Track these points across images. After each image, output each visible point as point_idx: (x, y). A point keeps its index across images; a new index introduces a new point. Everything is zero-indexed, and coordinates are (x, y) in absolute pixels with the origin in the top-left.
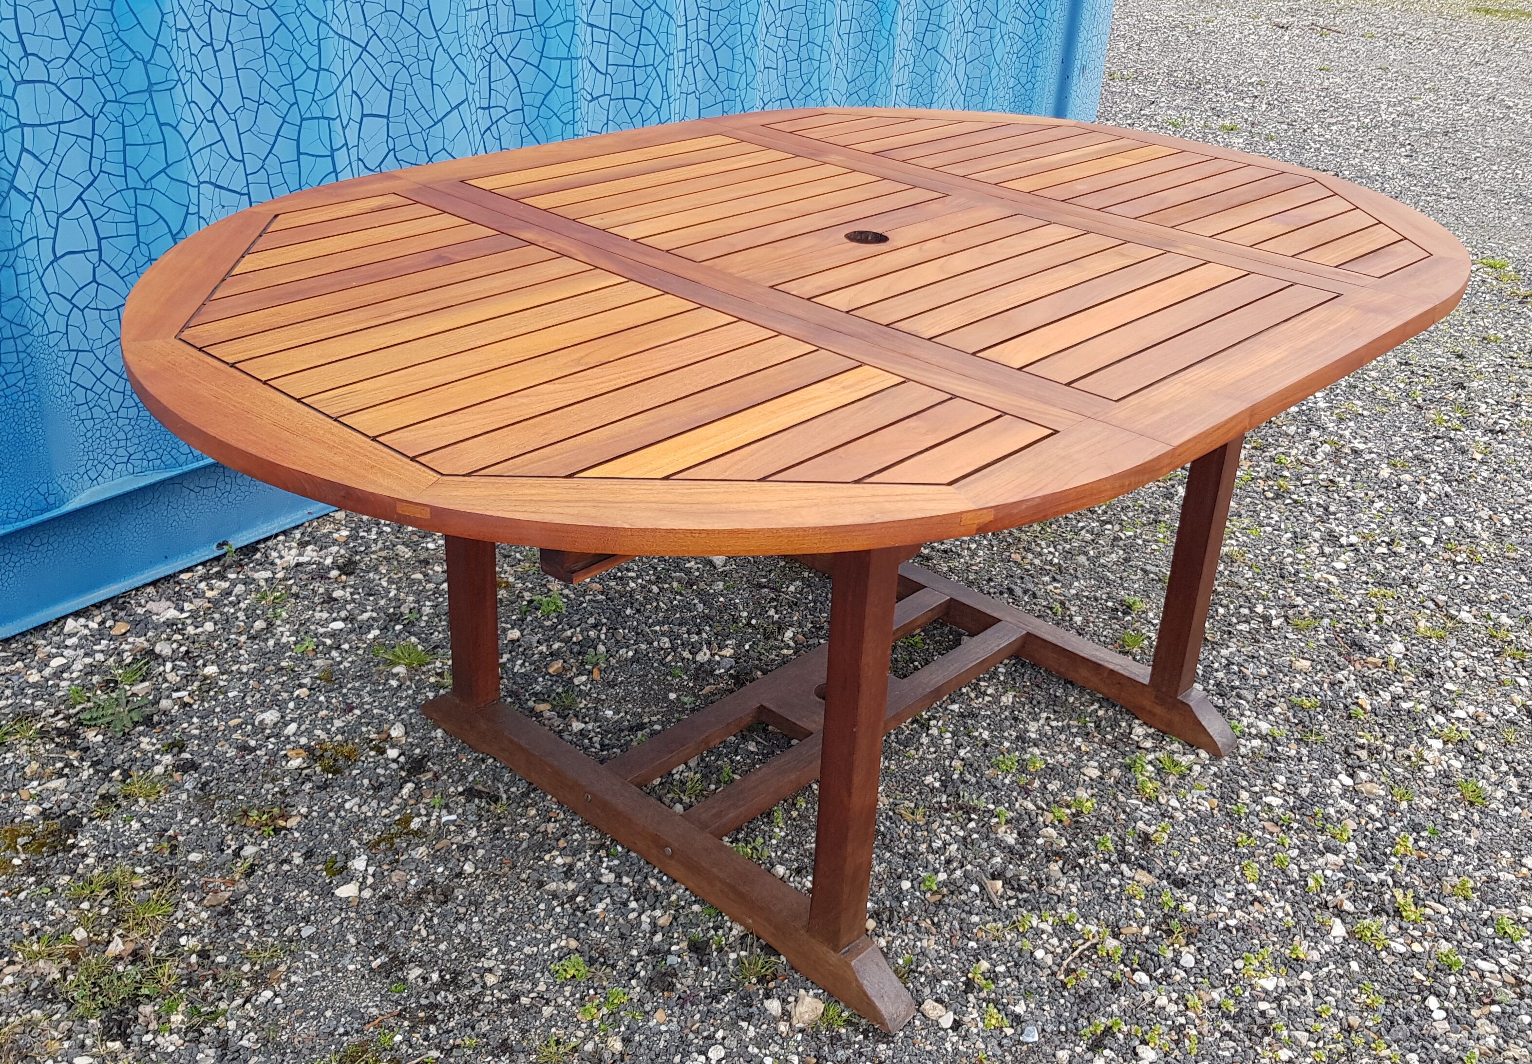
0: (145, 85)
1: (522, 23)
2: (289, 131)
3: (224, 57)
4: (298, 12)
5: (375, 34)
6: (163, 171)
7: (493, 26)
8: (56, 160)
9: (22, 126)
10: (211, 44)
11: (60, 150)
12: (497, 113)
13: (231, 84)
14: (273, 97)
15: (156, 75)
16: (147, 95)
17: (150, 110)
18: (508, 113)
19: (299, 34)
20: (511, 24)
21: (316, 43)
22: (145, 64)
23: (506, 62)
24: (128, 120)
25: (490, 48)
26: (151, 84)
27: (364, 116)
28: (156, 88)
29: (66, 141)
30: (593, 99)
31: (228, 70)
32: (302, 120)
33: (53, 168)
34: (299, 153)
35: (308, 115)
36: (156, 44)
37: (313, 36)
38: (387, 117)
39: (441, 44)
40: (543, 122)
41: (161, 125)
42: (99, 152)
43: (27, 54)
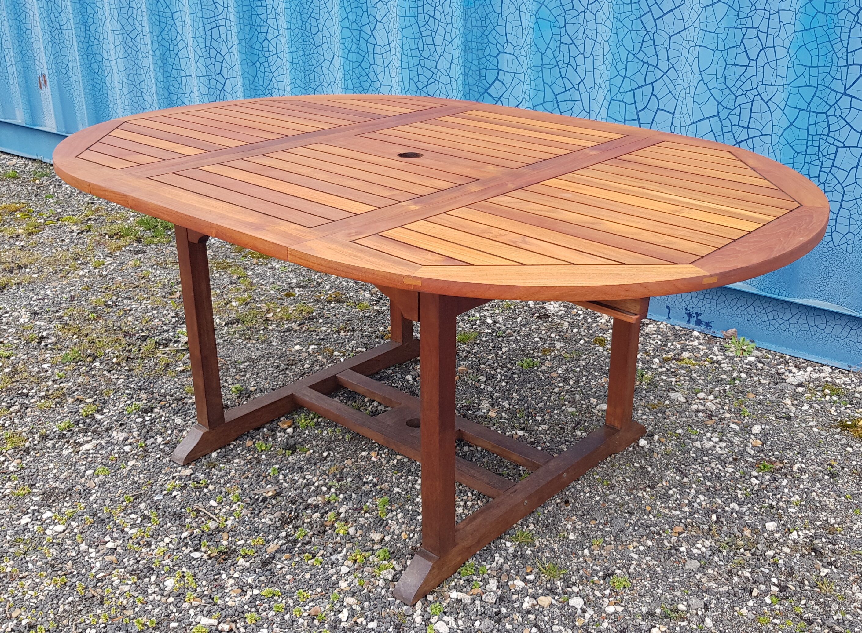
0: (540, 64)
1: (780, 81)
2: (606, 104)
3: (589, 61)
4: (618, 45)
5: (673, 67)
6: (542, 104)
7: (760, 78)
8: (511, 88)
9: (499, 70)
10: (583, 54)
11: (514, 84)
12: (752, 133)
13: (589, 75)
14: (603, 85)
15: (546, 61)
16: (540, 68)
17: (541, 76)
18: (762, 135)
19: (616, 56)
20: (774, 80)
21: (625, 63)
22: (542, 54)
23: (766, 103)
24: (532, 79)
25: (755, 92)
26: (543, 64)
27: (658, 109)
28: (545, 66)
29: (516, 81)
30: (844, 147)
31: (589, 67)
32: (611, 100)
33: (509, 91)
34: (608, 116)
35: (615, 98)
36: (548, 47)
37: (624, 59)
38: (674, 114)
39: (703, 79)
40: (781, 146)
41: (544, 83)
42: (524, 90)
43: (507, 42)
